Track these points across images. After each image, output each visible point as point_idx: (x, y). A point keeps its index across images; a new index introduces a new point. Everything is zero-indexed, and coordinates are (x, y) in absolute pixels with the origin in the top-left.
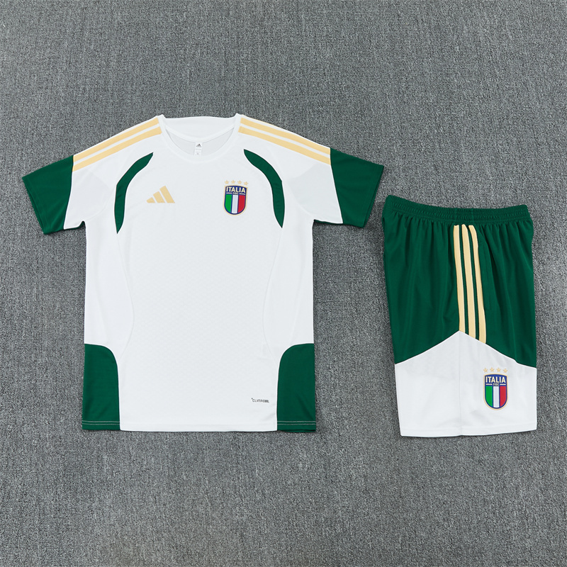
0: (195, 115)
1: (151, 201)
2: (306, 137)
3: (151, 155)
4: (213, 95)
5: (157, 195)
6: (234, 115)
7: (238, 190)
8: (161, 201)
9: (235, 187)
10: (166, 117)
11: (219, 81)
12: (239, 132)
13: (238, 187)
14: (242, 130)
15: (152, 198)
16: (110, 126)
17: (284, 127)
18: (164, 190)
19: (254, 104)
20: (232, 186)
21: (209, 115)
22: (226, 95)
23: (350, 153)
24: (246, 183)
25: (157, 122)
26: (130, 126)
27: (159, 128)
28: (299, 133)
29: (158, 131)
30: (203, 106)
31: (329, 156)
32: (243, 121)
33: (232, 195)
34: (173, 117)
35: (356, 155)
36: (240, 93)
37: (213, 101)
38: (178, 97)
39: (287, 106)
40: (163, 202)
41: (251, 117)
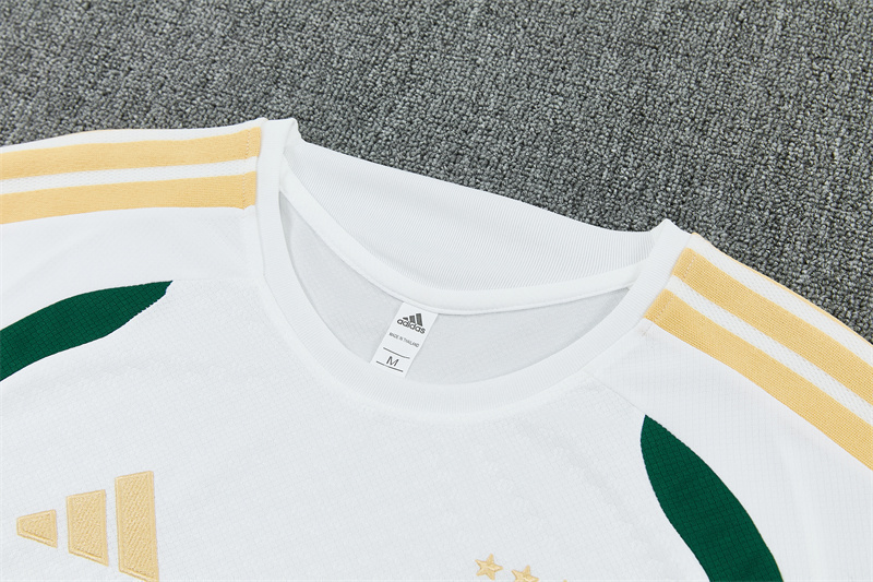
0: (451, 175)
1: (38, 528)
3: (152, 292)
4: (571, 106)
5: (85, 509)
6: (651, 223)
8: (88, 546)
10: (309, 138)
11: (628, 47)
12: (652, 316)
14: (666, 314)
15: (50, 517)
16: (28, 95)
18: (137, 491)
19: (771, 195)
21: (520, 193)
22: (639, 118)
25: (252, 148)
26: (124, 122)
27: (253, 178)
29: (240, 193)
30: (502, 144)
32: (687, 269)
34: (338, 147)
36: (715, 130)
37: (566, 134)
38: (402, 67)
40: (97, 554)
41: (738, 255)
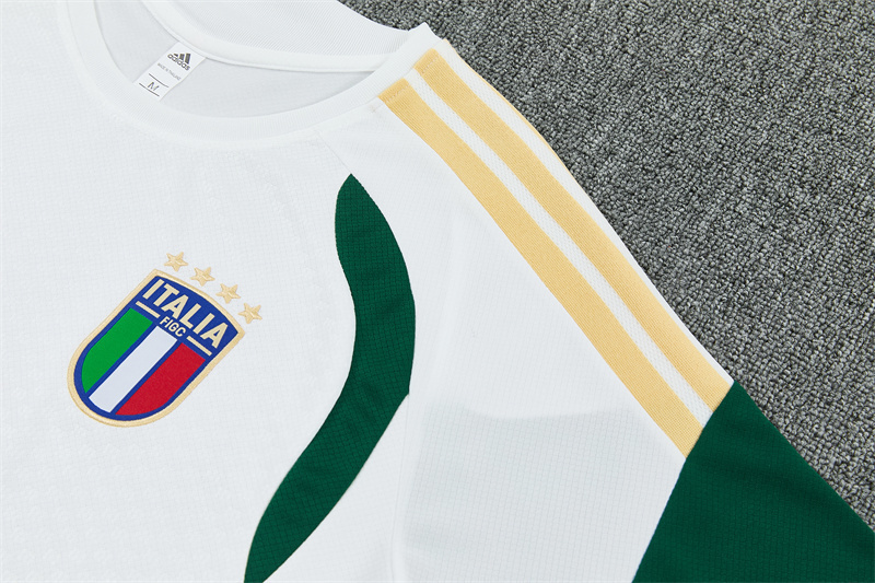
2: (655, 277)
7: (196, 320)
9: (194, 298)
12: (385, 98)
13: (207, 308)
14: (399, 100)
17: (587, 181)
19: (527, 25)
20: (183, 291)
23: (823, 461)
24: (253, 313)
28: (638, 242)
31: (702, 414)
32: (429, 67)
33: (155, 323)
35: (845, 488)
39: (664, 104)
41: (478, 68)
